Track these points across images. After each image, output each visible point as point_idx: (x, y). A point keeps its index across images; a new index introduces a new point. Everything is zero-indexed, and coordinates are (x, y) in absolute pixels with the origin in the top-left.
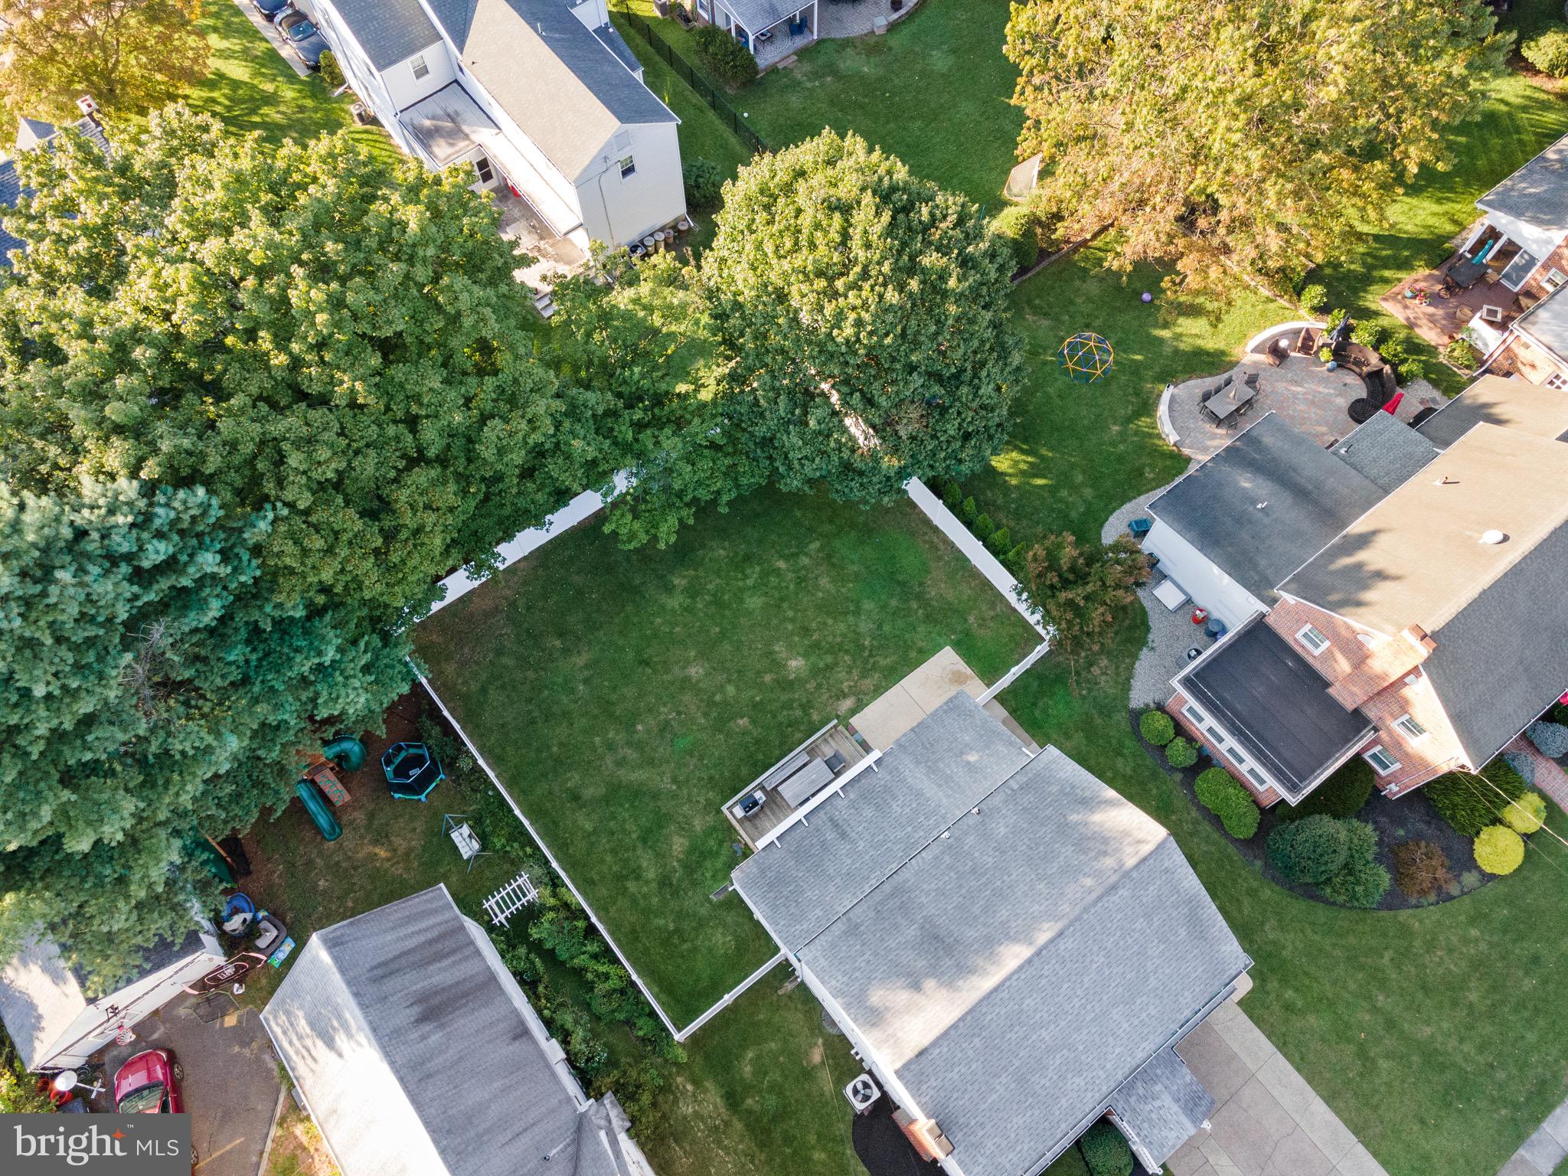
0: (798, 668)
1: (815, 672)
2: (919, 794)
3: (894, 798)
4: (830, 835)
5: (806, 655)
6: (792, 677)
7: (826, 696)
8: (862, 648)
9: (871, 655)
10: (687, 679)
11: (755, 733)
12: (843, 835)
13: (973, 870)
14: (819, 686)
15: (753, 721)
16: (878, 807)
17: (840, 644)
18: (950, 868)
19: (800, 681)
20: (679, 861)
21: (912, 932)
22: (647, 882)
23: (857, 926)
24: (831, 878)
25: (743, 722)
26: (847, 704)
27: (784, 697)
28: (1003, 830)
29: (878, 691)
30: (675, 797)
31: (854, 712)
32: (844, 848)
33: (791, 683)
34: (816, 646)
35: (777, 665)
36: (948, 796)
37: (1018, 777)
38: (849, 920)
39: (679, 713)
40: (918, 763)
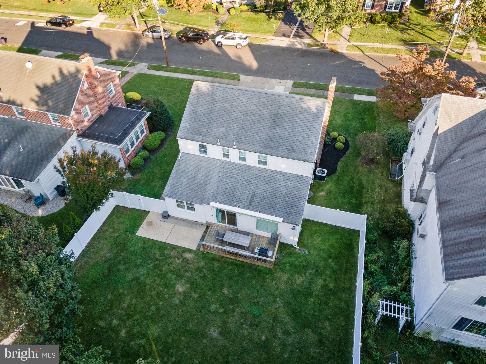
0: (182, 286)
1: (179, 277)
2: (219, 181)
3: (226, 189)
4: (257, 200)
5: (173, 286)
6: (188, 286)
7: (189, 265)
8: (155, 267)
9: (157, 260)
10: (222, 333)
11: (227, 282)
12: (253, 196)
13: (243, 128)
14: (185, 271)
15: (222, 287)
16: (234, 192)
17: (159, 276)
18: (246, 136)
19: (188, 280)
20: (306, 275)
21: (278, 131)
22: (325, 280)
23: (288, 150)
24: (273, 188)
25: (225, 291)
26: (187, 255)
27: (201, 282)
28: (221, 130)
29: (173, 247)
30: (282, 295)
31: (189, 251)
32: (259, 192)
33: (191, 284)
34: (165, 285)
35: (186, 295)
36: (214, 171)
37: (196, 139)
38: (288, 154)
39: (242, 324)
40: (206, 190)
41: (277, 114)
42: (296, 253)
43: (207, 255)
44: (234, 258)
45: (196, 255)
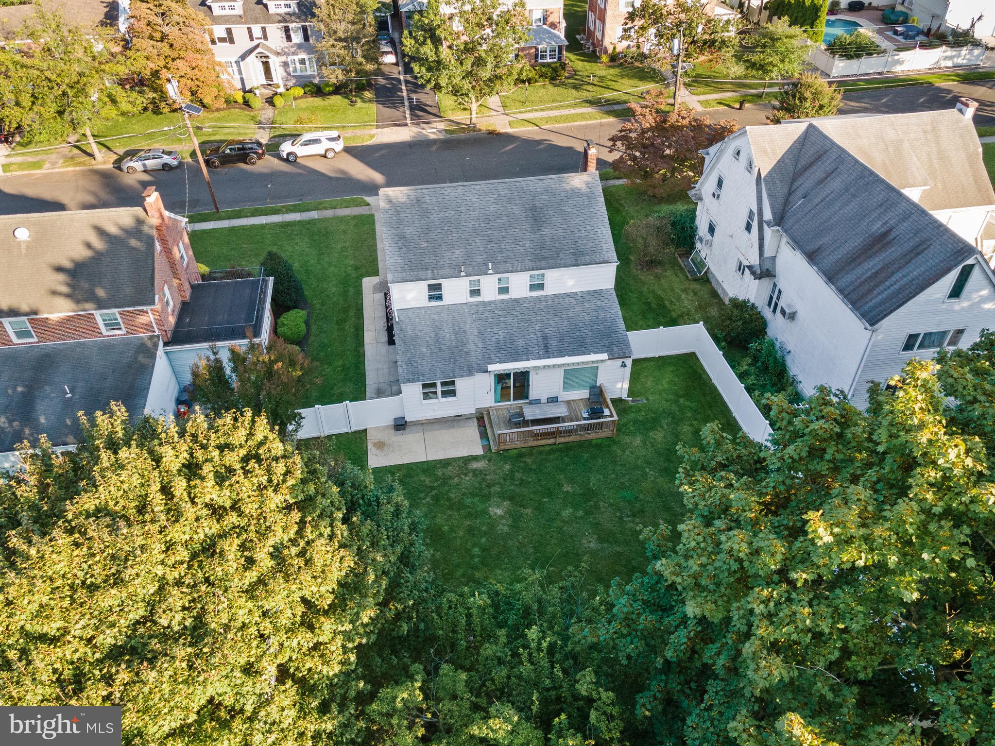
0: (498, 507)
1: (486, 498)
2: (481, 334)
3: (498, 341)
4: (554, 343)
5: (485, 512)
6: (506, 503)
7: (488, 477)
8: (436, 499)
9: (432, 488)
10: (601, 540)
11: (562, 477)
12: (545, 338)
13: (491, 241)
14: (489, 486)
15: (560, 485)
16: (512, 342)
17: (451, 507)
18: (501, 252)
19: (503, 496)
20: (662, 427)
21: (546, 231)
22: (692, 425)
23: (574, 254)
24: (568, 319)
25: (567, 488)
26: (475, 465)
27: (525, 491)
28: (457, 252)
29: (446, 463)
30: (649, 463)
31: (475, 458)
32: (549, 331)
33: (511, 499)
34: (471, 516)
35: (514, 516)
36: (465, 322)
37: (423, 277)
38: (576, 260)
39: (621, 518)
41: (534, 209)
42: (631, 407)
43: (506, 454)
44: (551, 441)
45: (489, 461)
